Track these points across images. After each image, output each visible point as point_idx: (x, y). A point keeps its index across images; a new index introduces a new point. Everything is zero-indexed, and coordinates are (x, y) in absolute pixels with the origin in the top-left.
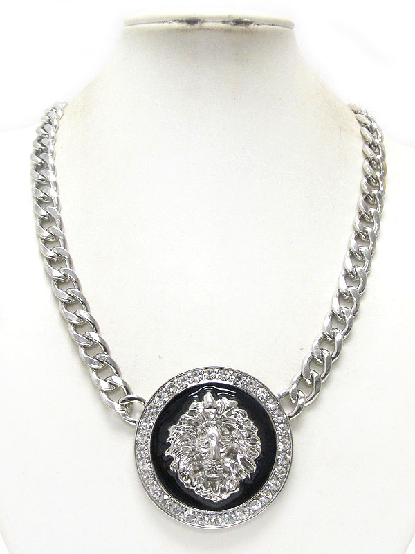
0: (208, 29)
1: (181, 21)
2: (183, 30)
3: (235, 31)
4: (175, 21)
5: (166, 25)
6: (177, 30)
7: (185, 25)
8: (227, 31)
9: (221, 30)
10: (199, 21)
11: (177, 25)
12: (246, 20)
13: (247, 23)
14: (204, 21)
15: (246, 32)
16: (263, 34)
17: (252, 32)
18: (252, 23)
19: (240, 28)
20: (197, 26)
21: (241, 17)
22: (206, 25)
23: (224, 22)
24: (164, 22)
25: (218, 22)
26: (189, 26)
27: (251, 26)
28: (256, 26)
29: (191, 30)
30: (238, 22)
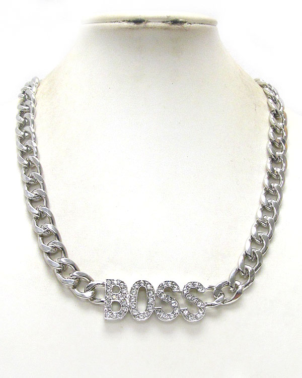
0: (151, 28)
1: (129, 21)
2: (131, 29)
3: (172, 29)
4: (124, 21)
5: (117, 24)
6: (127, 28)
7: (132, 24)
8: (166, 29)
9: (162, 28)
10: (144, 21)
11: (126, 24)
12: (181, 20)
13: (182, 23)
14: (148, 22)
15: (181, 29)
16: (194, 31)
17: (186, 30)
18: (185, 22)
19: (176, 26)
20: (142, 25)
21: (177, 18)
22: (150, 24)
23: (164, 22)
24: (115, 22)
25: (159, 22)
26: (136, 25)
27: (186, 25)
28: (189, 25)
29: (138, 29)
30: (175, 22)
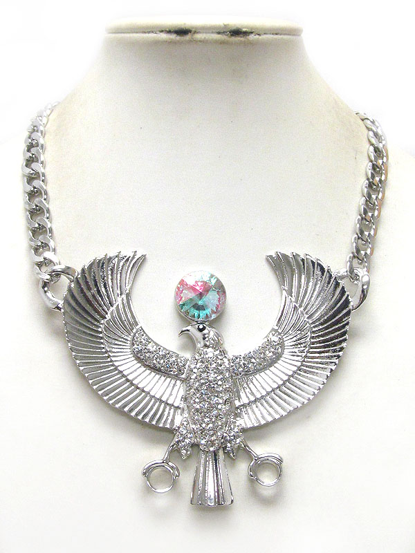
0: (200, 41)
1: (169, 32)
3: (232, 44)
4: (162, 31)
5: (152, 35)
7: (173, 36)
8: (222, 43)
10: (190, 31)
11: (164, 36)
12: (244, 30)
13: (246, 33)
14: (195, 32)
16: (264, 45)
17: (252, 43)
18: (252, 33)
19: (238, 39)
20: (188, 37)
22: (198, 36)
23: (219, 33)
24: (149, 32)
25: (212, 32)
26: (178, 38)
27: (252, 37)
28: (257, 36)
29: (181, 43)
30: (236, 32)
